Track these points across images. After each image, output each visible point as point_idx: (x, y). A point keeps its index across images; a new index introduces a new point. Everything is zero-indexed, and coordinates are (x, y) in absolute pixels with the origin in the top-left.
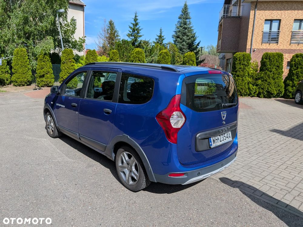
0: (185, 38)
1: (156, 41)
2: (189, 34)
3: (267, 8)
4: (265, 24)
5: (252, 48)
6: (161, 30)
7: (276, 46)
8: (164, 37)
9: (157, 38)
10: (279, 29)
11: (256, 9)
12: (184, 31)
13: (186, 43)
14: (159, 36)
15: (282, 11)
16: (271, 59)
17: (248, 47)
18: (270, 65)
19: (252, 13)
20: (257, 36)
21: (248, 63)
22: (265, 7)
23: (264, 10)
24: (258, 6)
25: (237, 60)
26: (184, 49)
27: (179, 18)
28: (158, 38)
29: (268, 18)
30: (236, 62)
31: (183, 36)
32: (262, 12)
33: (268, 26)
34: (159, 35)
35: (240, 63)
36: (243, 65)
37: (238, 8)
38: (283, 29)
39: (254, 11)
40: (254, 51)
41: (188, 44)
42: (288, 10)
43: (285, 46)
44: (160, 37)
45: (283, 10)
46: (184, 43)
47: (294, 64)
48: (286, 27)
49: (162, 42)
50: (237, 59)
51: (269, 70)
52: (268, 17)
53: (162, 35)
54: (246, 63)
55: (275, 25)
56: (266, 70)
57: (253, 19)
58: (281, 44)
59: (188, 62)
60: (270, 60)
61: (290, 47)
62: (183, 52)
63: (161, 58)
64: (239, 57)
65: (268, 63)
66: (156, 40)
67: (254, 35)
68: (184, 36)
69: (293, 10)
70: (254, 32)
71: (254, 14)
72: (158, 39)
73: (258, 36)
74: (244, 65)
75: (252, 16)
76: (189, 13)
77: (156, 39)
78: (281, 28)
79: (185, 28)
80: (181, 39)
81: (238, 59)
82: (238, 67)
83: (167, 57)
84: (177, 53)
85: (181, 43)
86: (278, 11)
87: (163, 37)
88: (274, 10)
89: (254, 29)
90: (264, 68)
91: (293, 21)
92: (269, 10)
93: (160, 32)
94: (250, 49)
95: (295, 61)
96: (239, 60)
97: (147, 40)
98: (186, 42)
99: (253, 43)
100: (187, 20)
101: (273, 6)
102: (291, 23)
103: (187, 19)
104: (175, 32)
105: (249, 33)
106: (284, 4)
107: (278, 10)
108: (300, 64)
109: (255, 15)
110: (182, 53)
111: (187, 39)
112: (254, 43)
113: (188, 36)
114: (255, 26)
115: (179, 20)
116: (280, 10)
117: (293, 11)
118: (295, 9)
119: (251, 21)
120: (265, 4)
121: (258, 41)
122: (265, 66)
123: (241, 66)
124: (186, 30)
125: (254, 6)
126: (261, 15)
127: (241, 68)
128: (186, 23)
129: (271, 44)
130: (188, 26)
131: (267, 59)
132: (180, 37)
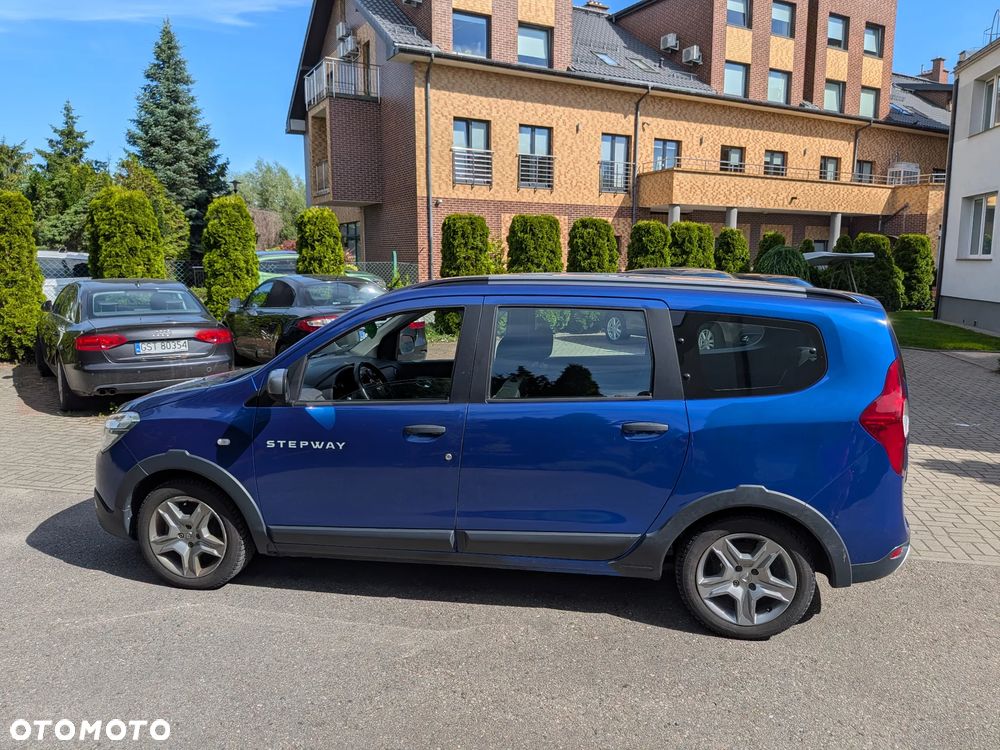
0: (182, 146)
1: (49, 150)
2: (194, 134)
3: (454, 84)
4: (455, 129)
5: (432, 195)
6: (68, 109)
7: (488, 193)
8: (87, 138)
9: (57, 137)
10: (488, 146)
11: (429, 85)
12: (175, 122)
13: (189, 166)
14: (62, 133)
15: (491, 99)
16: (537, 231)
17: (421, 192)
18: (535, 248)
19: (419, 92)
20: (441, 163)
21: (485, 244)
22: (449, 82)
23: (449, 91)
24: (433, 76)
25: (456, 236)
26: (185, 185)
27: (148, 76)
28: (59, 139)
29: (460, 115)
30: (454, 239)
31: (172, 139)
32: (445, 94)
33: (462, 134)
34: (61, 126)
35: (466, 244)
36: (472, 248)
37: (360, 71)
38: (499, 147)
39: (423, 90)
40: (437, 205)
41: (195, 168)
42: (504, 98)
43: (507, 193)
44: (69, 134)
45: (491, 96)
46: (182, 164)
48: (505, 142)
49: (81, 156)
50: (455, 232)
51: (536, 261)
52: (459, 110)
53: (77, 129)
54: (480, 245)
55: (478, 133)
56: (528, 261)
57: (424, 113)
58: (498, 188)
60: (533, 234)
61: (516, 197)
62: (181, 194)
64: (462, 227)
65: (531, 244)
66: (52, 146)
67: (431, 159)
68: (177, 141)
69: (514, 99)
70: (431, 150)
71: (424, 96)
72: (57, 143)
73: (443, 161)
74: (477, 248)
75: (419, 105)
76: (184, 63)
77: (51, 141)
78: (493, 145)
79: (179, 115)
80: (168, 151)
81: (460, 233)
82: (462, 253)
84: (162, 200)
85: (170, 165)
86: (481, 98)
87: (81, 135)
88: (471, 93)
89: (431, 141)
90: (522, 257)
91: (516, 128)
92: (459, 92)
93: (64, 119)
94: (425, 200)
96: (463, 236)
98: (187, 160)
99: (432, 182)
100: (181, 87)
101: (468, 82)
102: (514, 134)
103: (178, 81)
104: (138, 121)
105: (418, 152)
106: (493, 80)
107: (480, 93)
109: (426, 100)
110: (179, 198)
111: (190, 152)
112: (436, 181)
113: (190, 141)
114: (431, 133)
115: (148, 82)
116: (486, 96)
117: (514, 102)
118: (517, 98)
119: (419, 116)
120: (450, 75)
121: (443, 177)
122: (524, 250)
123: (470, 251)
124: (185, 122)
125: (422, 76)
126: (442, 102)
127: (468, 258)
128: (178, 97)
129: (476, 187)
130: (189, 107)
131: (526, 233)
132: (162, 142)
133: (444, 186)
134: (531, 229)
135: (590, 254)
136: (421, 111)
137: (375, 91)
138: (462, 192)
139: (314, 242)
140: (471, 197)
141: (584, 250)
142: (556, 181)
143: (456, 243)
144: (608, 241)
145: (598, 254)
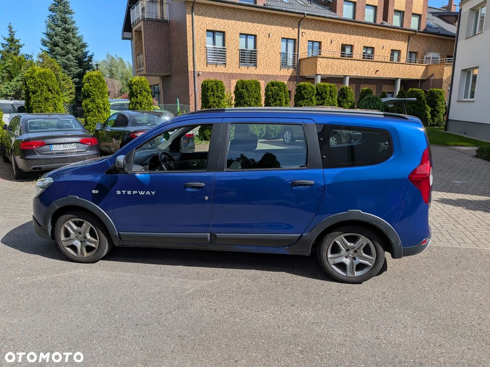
0: (70, 46)
1: (2, 49)
2: (75, 40)
3: (206, 13)
4: (207, 36)
5: (196, 70)
6: (10, 28)
7: (224, 69)
9: (5, 42)
10: (224, 44)
11: (193, 13)
12: (66, 34)
13: (74, 57)
14: (8, 40)
15: (225, 21)
16: (249, 88)
17: (190, 68)
18: (248, 97)
19: (189, 17)
20: (200, 54)
21: (223, 94)
22: (204, 12)
23: (204, 16)
24: (196, 9)
25: (208, 91)
26: (72, 66)
27: (50, 10)
28: (7, 43)
29: (210, 29)
30: (208, 92)
31: (65, 43)
32: (202, 18)
33: (211, 39)
34: (7, 36)
35: (213, 95)
36: (217, 97)
37: (159, 6)
38: (229, 45)
39: (191, 16)
40: (199, 75)
41: (77, 58)
42: (232, 20)
43: (234, 69)
44: (12, 40)
45: (225, 19)
46: (70, 56)
47: (272, 94)
48: (232, 43)
49: (18, 52)
50: (208, 89)
51: (249, 103)
52: (209, 26)
53: (16, 38)
54: (221, 95)
55: (219, 38)
56: (245, 103)
57: (191, 28)
58: (229, 66)
59: (139, 94)
60: (247, 90)
61: (238, 71)
62: (70, 71)
64: (211, 86)
65: (246, 94)
66: (3, 47)
67: (195, 52)
68: (67, 44)
69: (237, 20)
70: (195, 47)
71: (191, 19)
72: (6, 45)
74: (219, 97)
75: (189, 24)
76: (68, 3)
77: (3, 44)
78: (226, 44)
79: (67, 30)
80: (62, 49)
81: (210, 89)
82: (211, 100)
84: (61, 74)
85: (64, 56)
86: (220, 20)
87: (18, 41)
88: (215, 17)
89: (195, 42)
90: (242, 101)
91: (238, 35)
92: (209, 17)
93: (9, 32)
94: (193, 73)
95: (271, 91)
96: (212, 91)
98: (72, 54)
99: (196, 64)
100: (68, 16)
101: (213, 12)
102: (237, 39)
103: (66, 13)
104: (46, 34)
105: (189, 48)
106: (226, 10)
107: (220, 17)
108: (278, 95)
109: (192, 21)
110: (69, 73)
111: (74, 50)
112: (198, 63)
113: (74, 44)
114: (195, 38)
115: (51, 13)
116: (223, 19)
117: (237, 21)
119: (189, 29)
120: (204, 8)
121: (202, 61)
122: (243, 98)
123: (215, 99)
124: (71, 34)
125: (190, 9)
126: (200, 22)
127: (215, 102)
128: (67, 21)
129: (218, 66)
130: (72, 26)
131: (244, 89)
132: (60, 44)
133: (202, 66)
134: (246, 87)
135: (276, 99)
136: (190, 26)
137: (166, 17)
138: (211, 69)
139: (137, 94)
140: (216, 71)
141: (273, 97)
142: (258, 63)
143: (208, 94)
144: (285, 93)
145: (280, 100)
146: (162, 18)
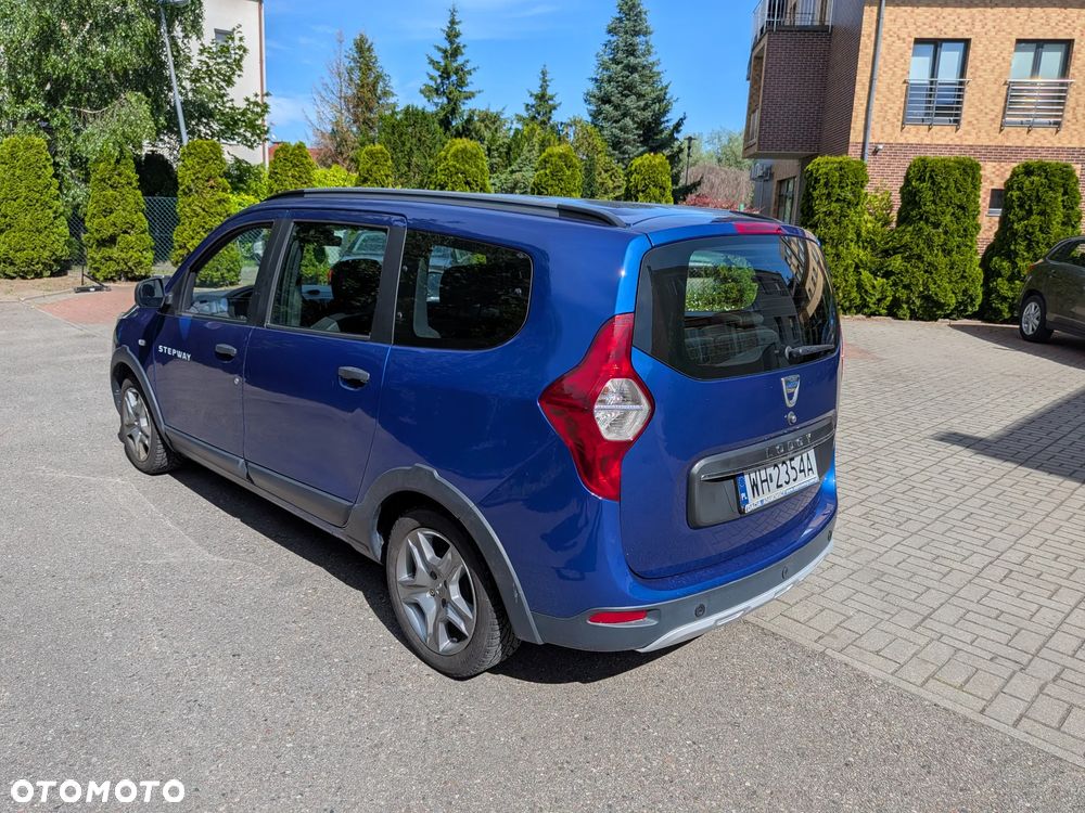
0: (630, 102)
1: (525, 114)
2: (645, 89)
4: (913, 55)
5: (870, 140)
6: (544, 74)
7: (953, 135)
8: (557, 100)
9: (532, 101)
10: (963, 73)
11: (884, 2)
12: (627, 77)
13: (635, 122)
14: (537, 97)
15: (974, 10)
16: (939, 179)
17: (856, 136)
18: (934, 202)
19: (869, 14)
20: (888, 100)
21: (856, 194)
23: (912, 6)
25: (817, 186)
26: (628, 143)
27: (609, 32)
28: (534, 103)
29: (926, 35)
30: (815, 189)
31: (623, 95)
32: (906, 11)
33: (926, 61)
34: (537, 90)
35: (829, 195)
36: (838, 200)
38: (978, 73)
39: (875, 9)
40: (875, 152)
41: (641, 125)
42: (997, 6)
43: (983, 134)
44: (542, 97)
45: (977, 6)
46: (628, 121)
47: (1019, 198)
48: (989, 67)
49: (550, 118)
50: (817, 180)
51: (932, 219)
52: (924, 30)
53: (550, 92)
54: (850, 196)
55: (950, 58)
56: (921, 219)
57: (873, 38)
58: (969, 128)
59: (643, 192)
60: (933, 183)
61: (1000, 140)
62: (624, 153)
63: (546, 175)
64: (826, 174)
65: (928, 195)
66: (527, 110)
67: (875, 95)
68: (627, 96)
69: (1012, 5)
70: (876, 84)
71: (875, 17)
72: (533, 106)
73: (891, 96)
74: (844, 201)
75: (868, 28)
76: (645, 13)
77: (528, 105)
78: (968, 74)
79: (632, 69)
80: (617, 107)
81: (822, 181)
82: (821, 207)
83: (568, 173)
84: (602, 159)
85: (617, 122)
86: (959, 10)
87: (551, 98)
88: (945, 5)
89: (877, 72)
90: (914, 213)
91: (1010, 45)
92: (928, 5)
93: (540, 82)
94: (860, 146)
95: (1020, 189)
96: (826, 184)
97: (493, 110)
98: (633, 117)
99: (872, 124)
100: (638, 40)
102: (1005, 54)
103: (637, 33)
104: (596, 80)
105: (858, 88)
107: (959, 3)
108: (1039, 199)
109: (878, 21)
110: (621, 156)
111: (638, 108)
112: (877, 123)
113: (640, 96)
114: (880, 62)
115: (609, 37)
116: (968, 7)
117: (1013, 9)
118: (1018, 4)
119: (866, 42)
121: (889, 116)
122: (918, 204)
123: (834, 205)
124: (636, 75)
126: (900, 22)
127: (831, 213)
128: (635, 50)
129: (935, 129)
130: (642, 60)
131: (924, 181)
132: (613, 98)
133: (888, 129)
134: (931, 177)
135: (1030, 212)
136: (869, 35)
137: (829, 21)
138: (917, 135)
139: (638, 192)
141: (1021, 206)
142: (1068, 115)
143: (815, 194)
144: (1065, 193)
145: (1042, 213)
146: (822, 20)
